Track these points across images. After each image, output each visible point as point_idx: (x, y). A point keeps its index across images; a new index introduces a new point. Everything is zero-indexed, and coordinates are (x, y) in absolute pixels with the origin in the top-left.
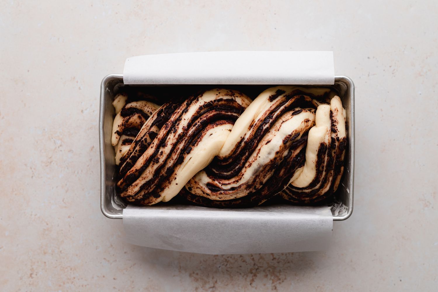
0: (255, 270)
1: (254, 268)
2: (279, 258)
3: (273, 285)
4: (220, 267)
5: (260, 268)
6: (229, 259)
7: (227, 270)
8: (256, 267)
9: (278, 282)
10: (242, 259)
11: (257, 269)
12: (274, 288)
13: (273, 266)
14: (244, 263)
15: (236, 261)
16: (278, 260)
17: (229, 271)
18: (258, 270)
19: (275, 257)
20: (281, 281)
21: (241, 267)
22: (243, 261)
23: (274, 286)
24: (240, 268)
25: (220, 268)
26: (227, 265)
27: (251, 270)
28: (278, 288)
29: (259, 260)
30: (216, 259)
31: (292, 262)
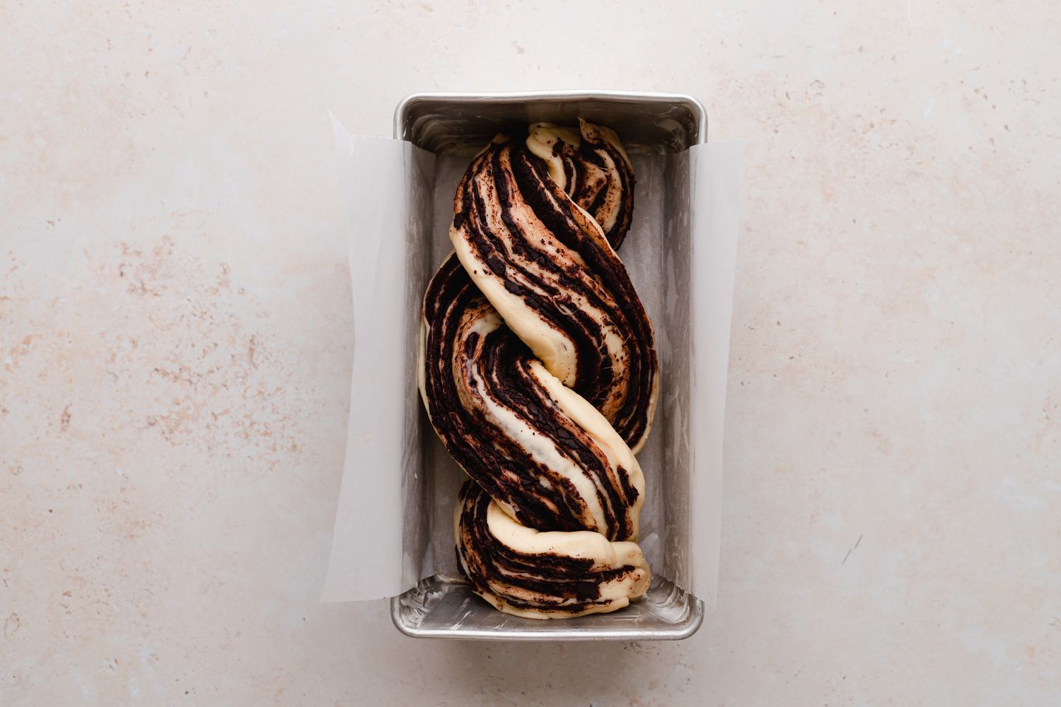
0: (188, 377)
1: (192, 374)
2: (217, 427)
3: (159, 419)
4: (189, 300)
5: (193, 387)
6: (209, 320)
7: (183, 316)
8: (194, 380)
9: (165, 429)
10: (208, 347)
11: (191, 382)
12: (153, 421)
13: (198, 416)
14: (202, 353)
15: (204, 334)
16: (213, 425)
17: (181, 321)
18: (188, 383)
19: (220, 417)
20: (167, 434)
21: (193, 346)
22: (206, 349)
23: (156, 421)
24: (190, 345)
25: (187, 302)
26: (195, 315)
27: (188, 369)
28: (152, 428)
29: (210, 384)
30: (206, 291)
31: (211, 456)
